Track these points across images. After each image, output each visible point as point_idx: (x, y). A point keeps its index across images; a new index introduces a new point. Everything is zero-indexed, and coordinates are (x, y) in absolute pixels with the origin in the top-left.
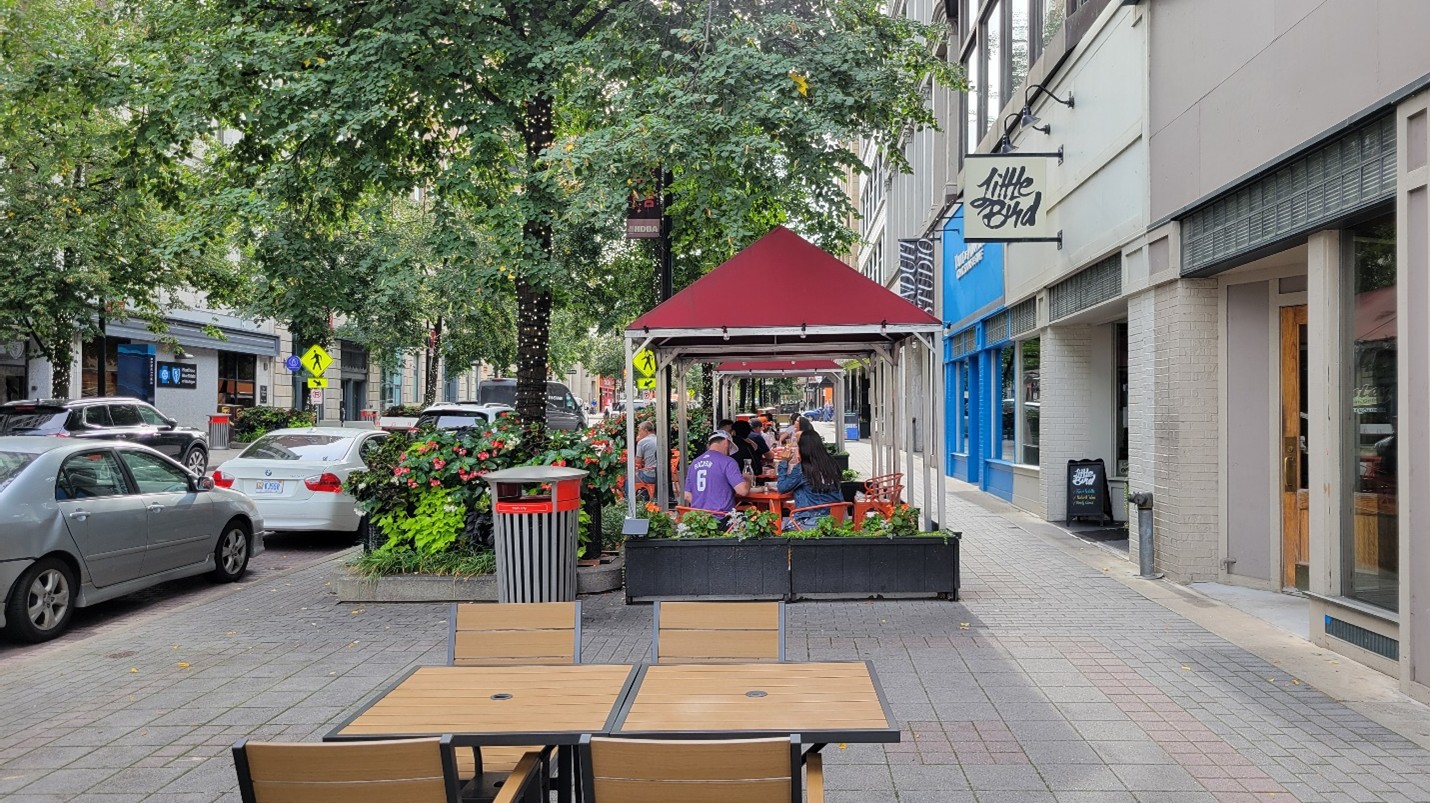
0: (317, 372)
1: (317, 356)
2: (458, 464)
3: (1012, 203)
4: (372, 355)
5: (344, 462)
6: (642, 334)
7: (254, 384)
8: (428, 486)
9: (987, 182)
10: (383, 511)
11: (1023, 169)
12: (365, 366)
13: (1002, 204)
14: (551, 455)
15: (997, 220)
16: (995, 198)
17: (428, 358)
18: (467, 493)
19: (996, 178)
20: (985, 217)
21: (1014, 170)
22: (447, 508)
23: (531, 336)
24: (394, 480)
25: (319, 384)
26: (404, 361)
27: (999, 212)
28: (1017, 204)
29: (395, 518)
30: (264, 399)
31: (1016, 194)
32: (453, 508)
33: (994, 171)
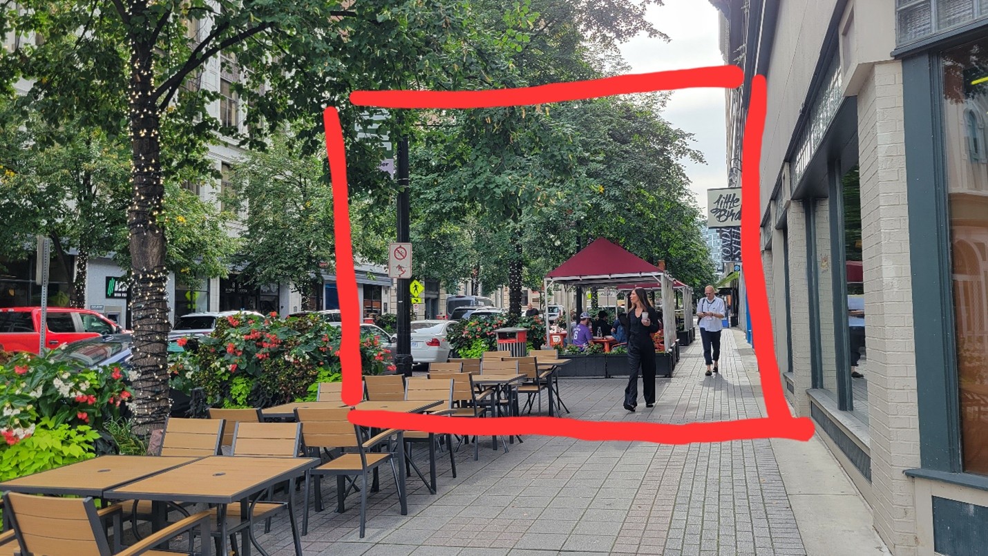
0: (416, 295)
1: (416, 286)
2: (486, 329)
3: (730, 210)
4: (441, 284)
5: (441, 334)
6: (550, 279)
7: (381, 302)
8: (475, 338)
9: (718, 201)
10: (460, 348)
11: (734, 194)
12: (438, 290)
13: (725, 211)
14: (519, 325)
15: (723, 218)
16: (722, 208)
17: (473, 284)
18: (489, 340)
19: (722, 199)
20: (717, 217)
21: (730, 195)
22: (482, 345)
23: (514, 279)
24: (463, 336)
25: (417, 301)
26: (460, 287)
27: (724, 214)
28: (732, 210)
29: (464, 350)
30: (386, 310)
31: (732, 206)
32: (484, 345)
33: (721, 196)
